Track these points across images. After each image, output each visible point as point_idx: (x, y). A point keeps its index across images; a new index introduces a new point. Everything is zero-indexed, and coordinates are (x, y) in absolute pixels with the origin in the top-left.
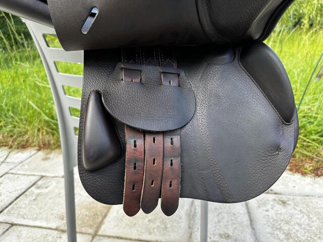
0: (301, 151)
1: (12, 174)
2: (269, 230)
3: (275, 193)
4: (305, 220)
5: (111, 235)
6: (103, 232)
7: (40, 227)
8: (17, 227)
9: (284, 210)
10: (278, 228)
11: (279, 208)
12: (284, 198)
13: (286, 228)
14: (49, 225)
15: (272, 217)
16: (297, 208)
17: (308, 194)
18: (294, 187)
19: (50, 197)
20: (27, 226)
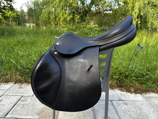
0: (129, 84)
2: (123, 114)
3: (123, 101)
4: (135, 110)
9: (127, 107)
10: (126, 114)
11: (125, 106)
12: (126, 102)
13: (129, 113)
15: (123, 110)
16: (131, 106)
17: (134, 101)
18: (129, 98)
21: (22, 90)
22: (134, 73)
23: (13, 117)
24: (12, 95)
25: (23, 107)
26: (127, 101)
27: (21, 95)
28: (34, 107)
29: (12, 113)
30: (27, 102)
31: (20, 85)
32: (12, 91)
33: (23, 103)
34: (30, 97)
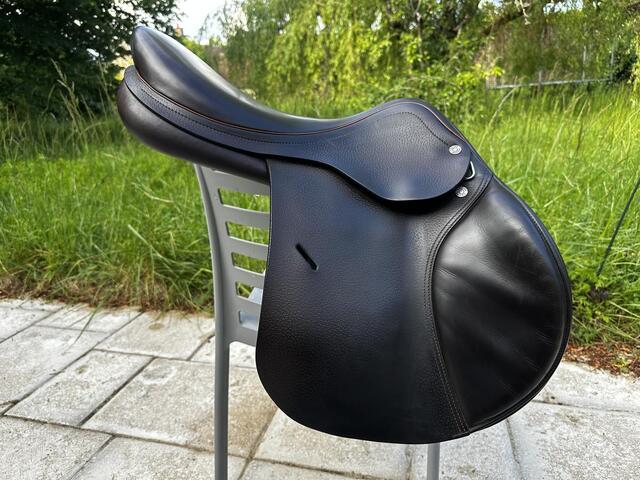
0: (612, 329)
1: (102, 351)
2: (544, 464)
3: (560, 404)
4: (609, 452)
5: (277, 459)
6: (263, 453)
7: (159, 442)
8: (122, 439)
9: (573, 434)
10: (561, 463)
11: (564, 428)
12: (575, 412)
13: (575, 463)
14: (174, 439)
15: (552, 444)
16: (597, 430)
17: (620, 408)
18: (596, 394)
19: (170, 392)
20: (138, 439)
21: (158, 336)
23: (104, 428)
24: (122, 353)
25: (146, 396)
27: (151, 353)
28: (182, 400)
29: (105, 417)
30: (164, 382)
31: (157, 319)
32: (124, 339)
33: (148, 382)
34: (180, 362)
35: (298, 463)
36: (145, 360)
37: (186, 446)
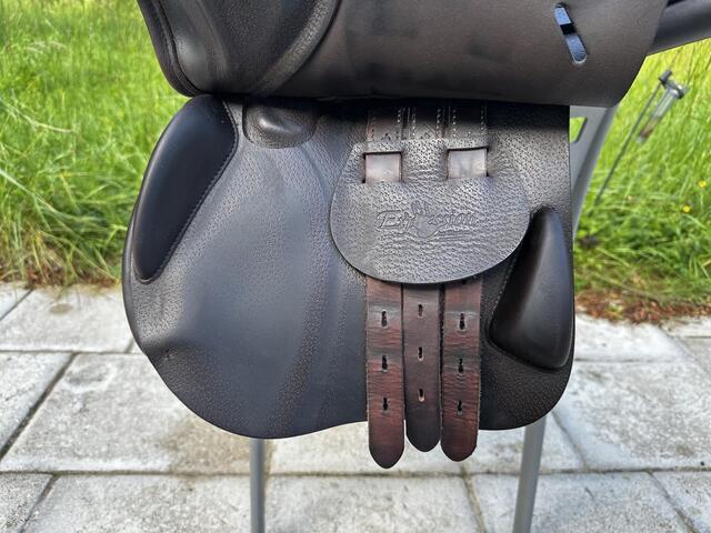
21: (67, 322)
22: (626, 223)
23: (36, 466)
24: (21, 352)
25: (83, 410)
26: (601, 360)
27: (68, 348)
28: (141, 408)
29: (30, 448)
30: (104, 386)
31: (59, 298)
32: (16, 331)
33: (79, 390)
34: (117, 356)
35: (330, 471)
36: (61, 359)
37: (170, 473)
